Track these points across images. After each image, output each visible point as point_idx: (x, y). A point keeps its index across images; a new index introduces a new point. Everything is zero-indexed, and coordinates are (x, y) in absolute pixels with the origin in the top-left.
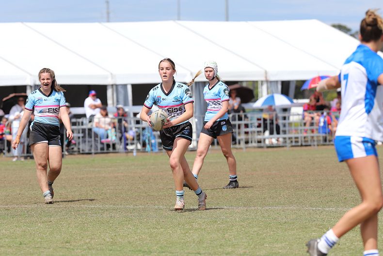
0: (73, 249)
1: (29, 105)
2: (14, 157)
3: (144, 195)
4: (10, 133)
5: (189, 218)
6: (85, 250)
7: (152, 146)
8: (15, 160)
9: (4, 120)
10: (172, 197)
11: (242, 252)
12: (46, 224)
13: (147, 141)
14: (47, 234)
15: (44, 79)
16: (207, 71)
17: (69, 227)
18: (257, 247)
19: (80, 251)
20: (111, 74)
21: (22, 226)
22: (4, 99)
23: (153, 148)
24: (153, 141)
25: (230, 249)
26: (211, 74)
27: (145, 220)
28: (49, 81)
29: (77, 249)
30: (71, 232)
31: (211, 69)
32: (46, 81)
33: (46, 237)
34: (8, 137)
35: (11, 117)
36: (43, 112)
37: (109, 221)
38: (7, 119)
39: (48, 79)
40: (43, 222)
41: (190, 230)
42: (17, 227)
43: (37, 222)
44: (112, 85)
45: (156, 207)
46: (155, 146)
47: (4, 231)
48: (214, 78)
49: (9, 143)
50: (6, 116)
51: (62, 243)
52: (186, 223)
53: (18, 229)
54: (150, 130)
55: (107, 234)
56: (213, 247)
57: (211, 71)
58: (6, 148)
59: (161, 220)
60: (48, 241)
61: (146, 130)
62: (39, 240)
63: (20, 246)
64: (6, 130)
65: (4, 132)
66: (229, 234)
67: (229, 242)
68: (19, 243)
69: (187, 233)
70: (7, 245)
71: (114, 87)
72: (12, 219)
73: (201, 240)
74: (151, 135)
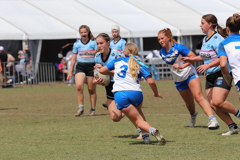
0: (105, 142)
1: (74, 51)
2: (69, 83)
3: (150, 107)
4: (67, 69)
5: (179, 122)
6: (113, 142)
7: (155, 76)
8: (69, 85)
9: (63, 60)
10: (167, 109)
11: (211, 143)
12: (89, 125)
13: (152, 73)
14: (89, 132)
15: (82, 33)
16: (113, 32)
17: (103, 127)
18: (221, 140)
19: (109, 142)
20: (130, 31)
21: (74, 127)
22: (63, 47)
23: (156, 77)
24: (156, 73)
25: (204, 141)
26: (116, 34)
27: (151, 123)
28: (86, 34)
29: (108, 141)
30: (104, 130)
31: (116, 31)
32: (84, 34)
33: (88, 133)
34: (65, 71)
35: (67, 58)
36: (81, 55)
37: (128, 124)
38: (65, 60)
39: (85, 32)
40: (86, 124)
41: (179, 129)
42: (70, 127)
43: (83, 124)
44: (130, 38)
45: (158, 115)
46: (158, 77)
47: (62, 130)
48: (118, 36)
49: (66, 75)
50: (64, 58)
51: (99, 137)
52: (176, 125)
53: (71, 128)
54: (154, 66)
55: (127, 132)
56: (193, 140)
57: (116, 32)
58: (64, 78)
59: (161, 123)
60: (90, 136)
61: (152, 66)
62: (84, 135)
63: (72, 139)
64: (64, 67)
65: (63, 68)
66: (203, 131)
67: (203, 137)
68: (72, 137)
69: (177, 131)
70: (64, 139)
71: (132, 40)
72: (67, 123)
73: (185, 135)
74: (155, 69)
